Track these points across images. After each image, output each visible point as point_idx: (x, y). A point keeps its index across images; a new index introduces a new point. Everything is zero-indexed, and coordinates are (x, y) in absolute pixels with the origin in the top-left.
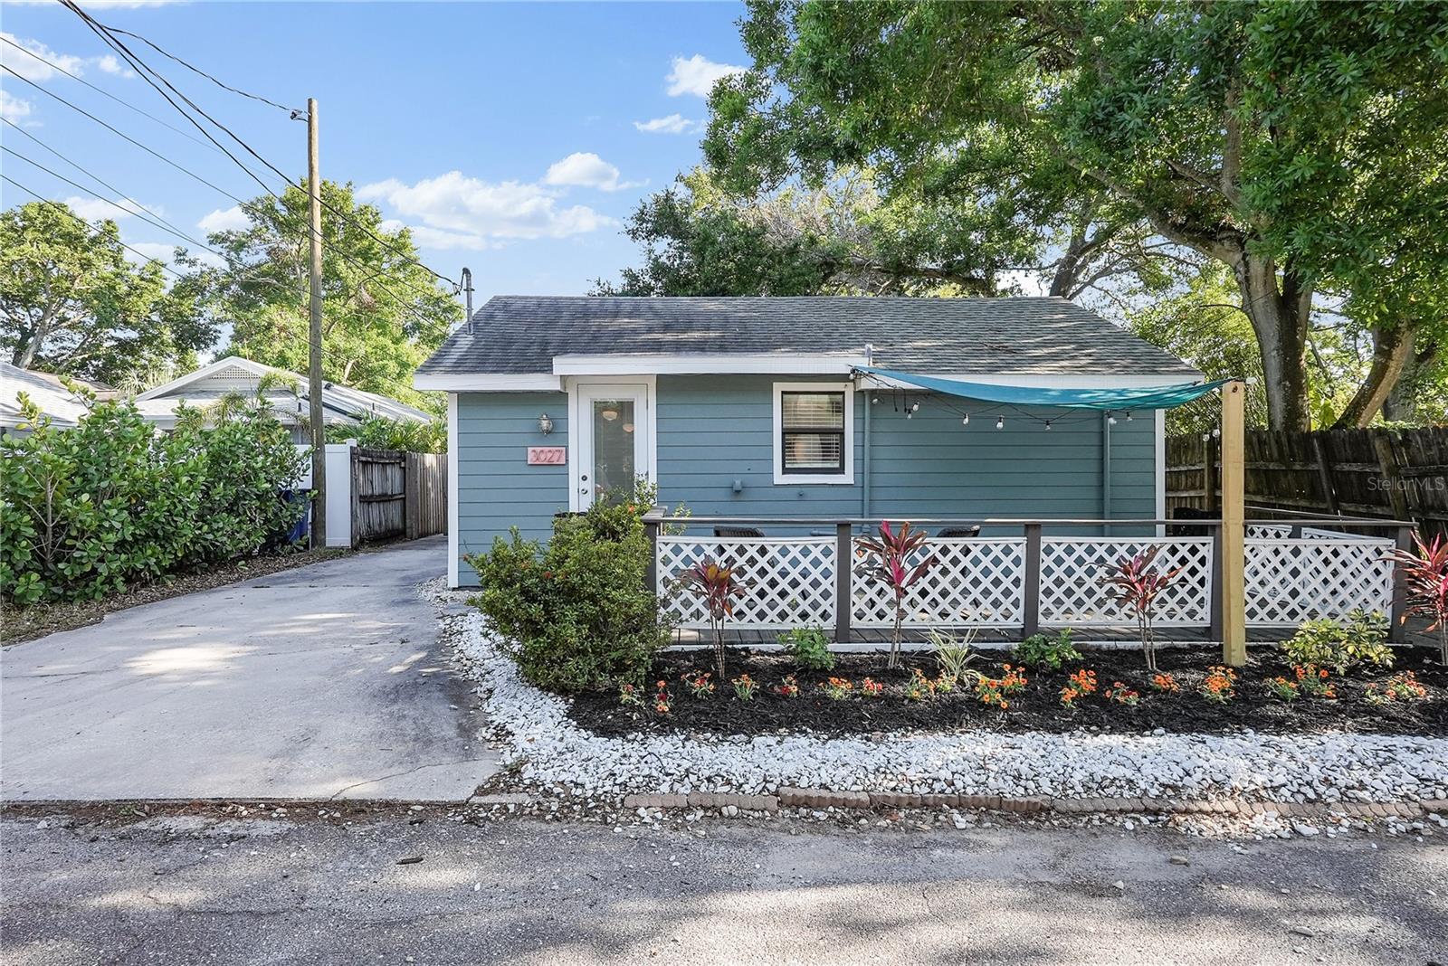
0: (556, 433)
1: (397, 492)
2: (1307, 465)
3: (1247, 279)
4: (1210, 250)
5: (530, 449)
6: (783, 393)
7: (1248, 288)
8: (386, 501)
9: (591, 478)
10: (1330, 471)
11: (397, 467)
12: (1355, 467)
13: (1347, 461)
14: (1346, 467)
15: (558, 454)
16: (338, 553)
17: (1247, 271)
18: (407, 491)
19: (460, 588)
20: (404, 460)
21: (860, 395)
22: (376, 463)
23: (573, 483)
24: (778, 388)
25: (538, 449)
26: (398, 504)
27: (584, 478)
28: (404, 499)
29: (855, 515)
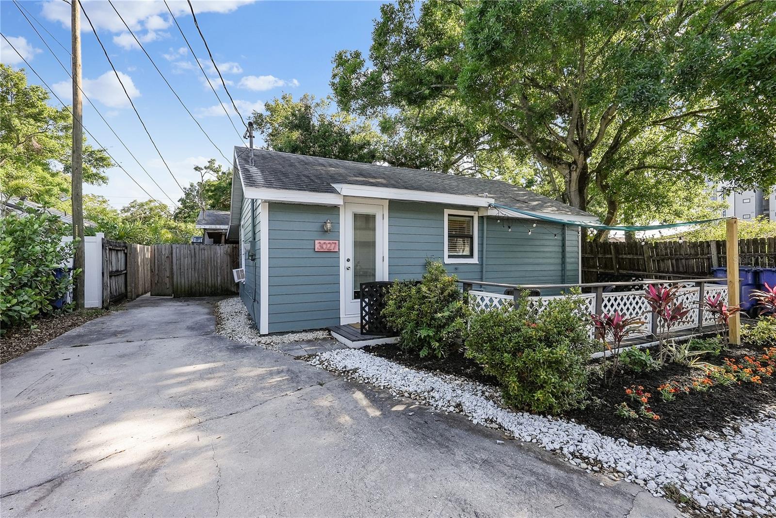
0: (330, 232)
1: (122, 269)
2: (605, 255)
3: (570, 181)
4: (557, 167)
5: (317, 242)
6: (449, 215)
7: (570, 184)
8: (118, 275)
9: (352, 260)
10: (616, 257)
11: (123, 252)
12: (629, 256)
13: (625, 254)
14: (625, 256)
15: (333, 245)
16: (95, 313)
17: (570, 178)
18: (128, 269)
19: (269, 334)
20: (127, 248)
21: (481, 218)
22: (114, 250)
23: (343, 264)
24: (447, 212)
25: (322, 242)
26: (123, 276)
27: (348, 260)
28: (126, 274)
29: (475, 279)
